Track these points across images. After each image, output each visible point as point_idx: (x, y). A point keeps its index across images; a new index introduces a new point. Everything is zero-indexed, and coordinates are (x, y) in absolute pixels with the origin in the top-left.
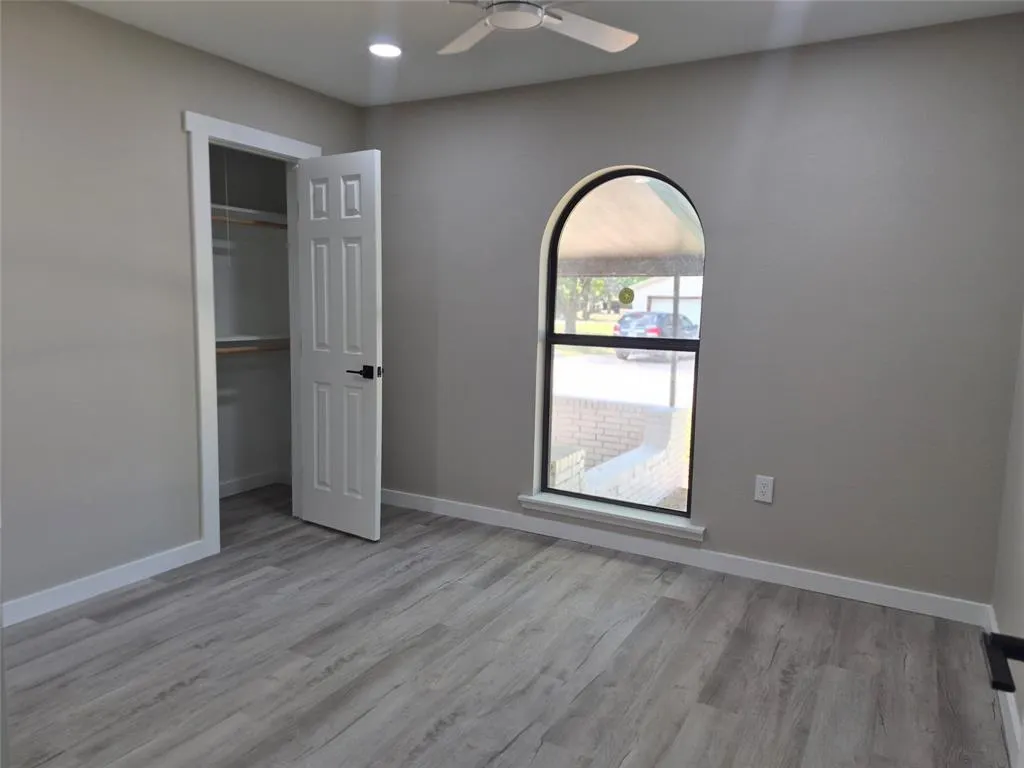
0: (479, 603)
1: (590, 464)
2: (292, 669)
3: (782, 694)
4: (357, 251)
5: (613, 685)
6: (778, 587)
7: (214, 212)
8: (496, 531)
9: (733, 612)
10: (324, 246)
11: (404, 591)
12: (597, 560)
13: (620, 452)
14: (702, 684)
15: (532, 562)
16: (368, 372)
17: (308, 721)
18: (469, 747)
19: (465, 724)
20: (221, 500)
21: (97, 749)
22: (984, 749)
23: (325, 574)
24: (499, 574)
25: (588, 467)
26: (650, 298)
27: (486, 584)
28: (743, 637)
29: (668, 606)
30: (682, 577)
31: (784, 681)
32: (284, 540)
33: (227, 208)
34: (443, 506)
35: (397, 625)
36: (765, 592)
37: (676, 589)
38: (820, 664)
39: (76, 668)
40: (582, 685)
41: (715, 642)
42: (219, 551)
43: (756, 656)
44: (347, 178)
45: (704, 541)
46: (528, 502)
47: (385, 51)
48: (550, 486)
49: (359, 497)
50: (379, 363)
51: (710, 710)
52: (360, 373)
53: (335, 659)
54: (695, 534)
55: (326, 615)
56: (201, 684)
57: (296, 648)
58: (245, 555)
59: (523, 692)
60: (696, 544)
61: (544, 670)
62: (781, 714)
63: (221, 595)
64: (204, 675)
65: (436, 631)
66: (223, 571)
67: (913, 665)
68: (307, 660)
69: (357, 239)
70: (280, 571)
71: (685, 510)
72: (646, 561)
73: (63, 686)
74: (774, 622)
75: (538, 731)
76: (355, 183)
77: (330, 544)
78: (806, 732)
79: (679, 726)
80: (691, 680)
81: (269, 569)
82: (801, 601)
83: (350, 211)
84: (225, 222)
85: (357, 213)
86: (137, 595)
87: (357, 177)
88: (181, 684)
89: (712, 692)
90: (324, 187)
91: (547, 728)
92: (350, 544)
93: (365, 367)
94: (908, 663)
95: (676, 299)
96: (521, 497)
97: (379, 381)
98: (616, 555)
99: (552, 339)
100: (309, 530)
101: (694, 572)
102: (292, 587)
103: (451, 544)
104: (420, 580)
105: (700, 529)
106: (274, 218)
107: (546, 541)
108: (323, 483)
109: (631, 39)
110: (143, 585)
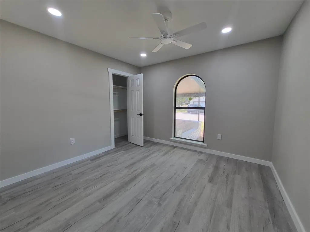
0: (162, 159)
2: (125, 172)
3: (226, 181)
4: (139, 92)
5: (189, 178)
6: (223, 157)
7: (113, 86)
8: (165, 145)
9: (214, 162)
10: (133, 92)
11: (148, 156)
12: (185, 151)
13: (189, 130)
14: (209, 178)
15: (172, 151)
16: (141, 115)
17: (127, 183)
18: (160, 191)
19: (159, 185)
20: (115, 139)
21: (87, 188)
23: (133, 152)
24: (166, 153)
25: (183, 132)
26: (193, 102)
27: (163, 155)
28: (216, 168)
29: (200, 160)
30: (203, 154)
31: (226, 178)
32: (127, 146)
34: (155, 140)
35: (146, 163)
36: (220, 158)
37: (202, 157)
38: (234, 174)
39: (86, 170)
40: (183, 178)
41: (211, 169)
42: (114, 148)
43: (220, 172)
44: (137, 79)
45: (208, 147)
46: (171, 139)
47: (143, 55)
48: (176, 136)
49: (139, 138)
50: (143, 113)
51: (211, 184)
52: (139, 115)
53: (134, 170)
54: (206, 146)
55: (133, 161)
56: (108, 174)
57: (126, 167)
58: (119, 148)
59: (171, 179)
60: (205, 148)
61: (175, 174)
62: (227, 186)
63: (114, 156)
64: (109, 172)
65: (153, 165)
66: (114, 152)
68: (128, 170)
69: (139, 90)
70: (125, 152)
71: (203, 141)
72: (195, 151)
73: (83, 174)
74: (223, 165)
75: (174, 188)
77: (134, 147)
78: (233, 191)
79: (204, 188)
80: (206, 177)
81: (123, 151)
82: (228, 160)
83: (138, 85)
84: (116, 88)
86: (99, 156)
87: (139, 79)
88: (104, 174)
89: (211, 180)
90: (133, 81)
91: (176, 187)
92: (138, 147)
94: (254, 174)
95: (199, 102)
97: (143, 116)
98: (188, 150)
99: (176, 108)
100: (131, 144)
101: (205, 153)
102: (127, 155)
103: (156, 148)
104: (151, 154)
105: (206, 145)
107: (175, 147)
109: (191, 46)
110: (101, 154)
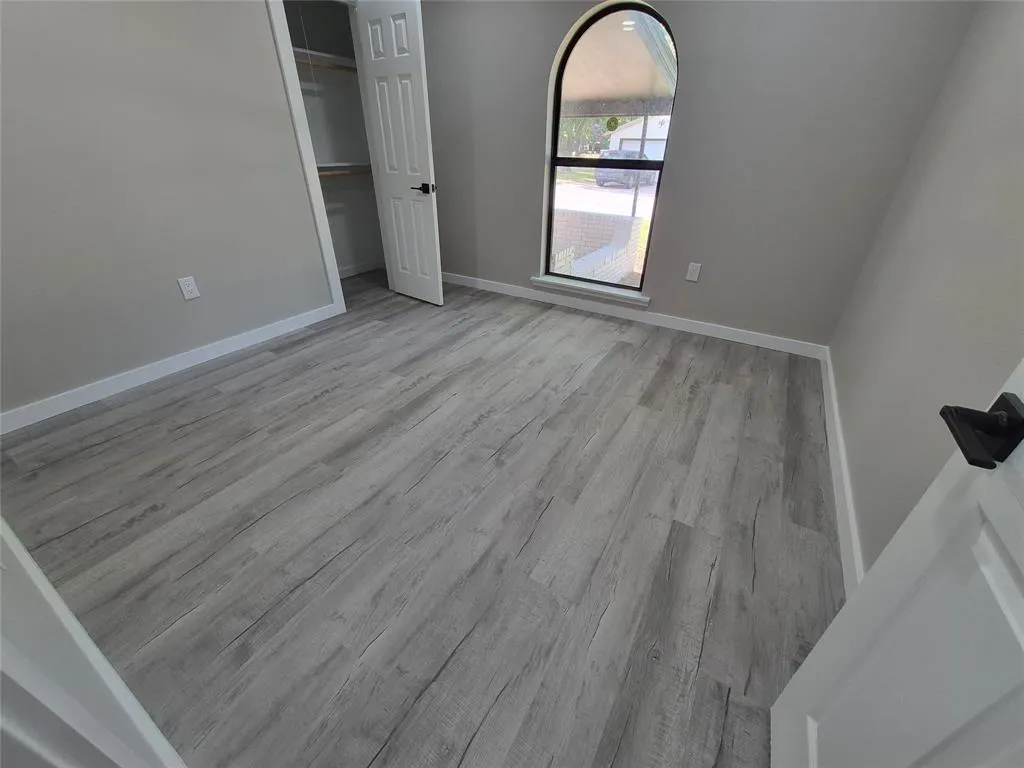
0: (504, 346)
1: (578, 257)
2: (392, 382)
3: (690, 399)
4: (409, 87)
5: (587, 394)
7: (296, 55)
8: (517, 300)
9: (662, 351)
10: (385, 84)
11: (460, 336)
12: (580, 318)
13: (596, 248)
14: (641, 394)
15: (539, 319)
16: (425, 189)
17: (402, 414)
18: (499, 430)
19: (496, 417)
21: (279, 428)
22: (812, 434)
23: (411, 325)
24: (519, 326)
25: (576, 258)
26: (622, 140)
27: (509, 333)
28: (668, 366)
29: (623, 347)
30: (633, 328)
31: (691, 392)
32: (385, 304)
33: (308, 51)
34: (483, 284)
35: (454, 358)
36: (684, 338)
37: (630, 336)
38: (714, 382)
39: (264, 381)
40: (568, 394)
41: (650, 370)
42: (345, 311)
43: (675, 377)
44: (395, 18)
45: (649, 306)
46: (536, 282)
48: (551, 271)
49: (428, 278)
50: (432, 182)
51: (645, 409)
52: (420, 189)
53: (417, 377)
54: (645, 302)
55: (412, 351)
56: (338, 392)
57: (394, 371)
58: (360, 313)
59: (531, 399)
60: (644, 309)
61: (545, 386)
62: (688, 412)
63: (347, 338)
64: (340, 386)
65: (478, 362)
66: (349, 323)
67: (773, 382)
68: (401, 378)
69: (408, 76)
70: (383, 324)
71: (639, 287)
72: (610, 319)
73: (257, 391)
74: (688, 356)
75: (540, 421)
76: (402, 22)
77: (413, 308)
78: (703, 423)
79: (626, 419)
80: (635, 392)
81: (376, 323)
82: (706, 343)
83: (401, 50)
84: (308, 64)
85: (407, 52)
87: (403, 16)
88: (327, 391)
89: (647, 399)
90: (379, 27)
91: (545, 420)
92: (425, 307)
93: (423, 185)
94: (769, 381)
95: (643, 140)
96: (533, 278)
97: (433, 195)
98: (591, 315)
99: (556, 161)
100: (400, 298)
101: (640, 325)
102: (391, 333)
103: (486, 309)
104: (469, 329)
105: (647, 299)
106: (344, 61)
107: (549, 306)
108: (404, 268)
110: (302, 331)
